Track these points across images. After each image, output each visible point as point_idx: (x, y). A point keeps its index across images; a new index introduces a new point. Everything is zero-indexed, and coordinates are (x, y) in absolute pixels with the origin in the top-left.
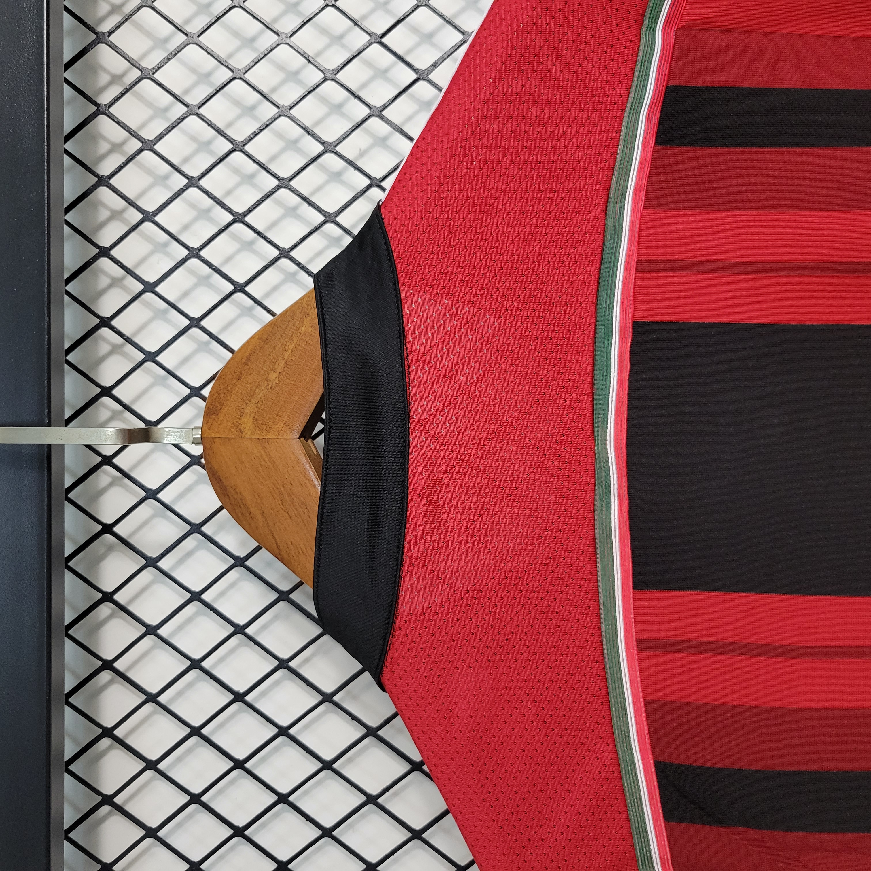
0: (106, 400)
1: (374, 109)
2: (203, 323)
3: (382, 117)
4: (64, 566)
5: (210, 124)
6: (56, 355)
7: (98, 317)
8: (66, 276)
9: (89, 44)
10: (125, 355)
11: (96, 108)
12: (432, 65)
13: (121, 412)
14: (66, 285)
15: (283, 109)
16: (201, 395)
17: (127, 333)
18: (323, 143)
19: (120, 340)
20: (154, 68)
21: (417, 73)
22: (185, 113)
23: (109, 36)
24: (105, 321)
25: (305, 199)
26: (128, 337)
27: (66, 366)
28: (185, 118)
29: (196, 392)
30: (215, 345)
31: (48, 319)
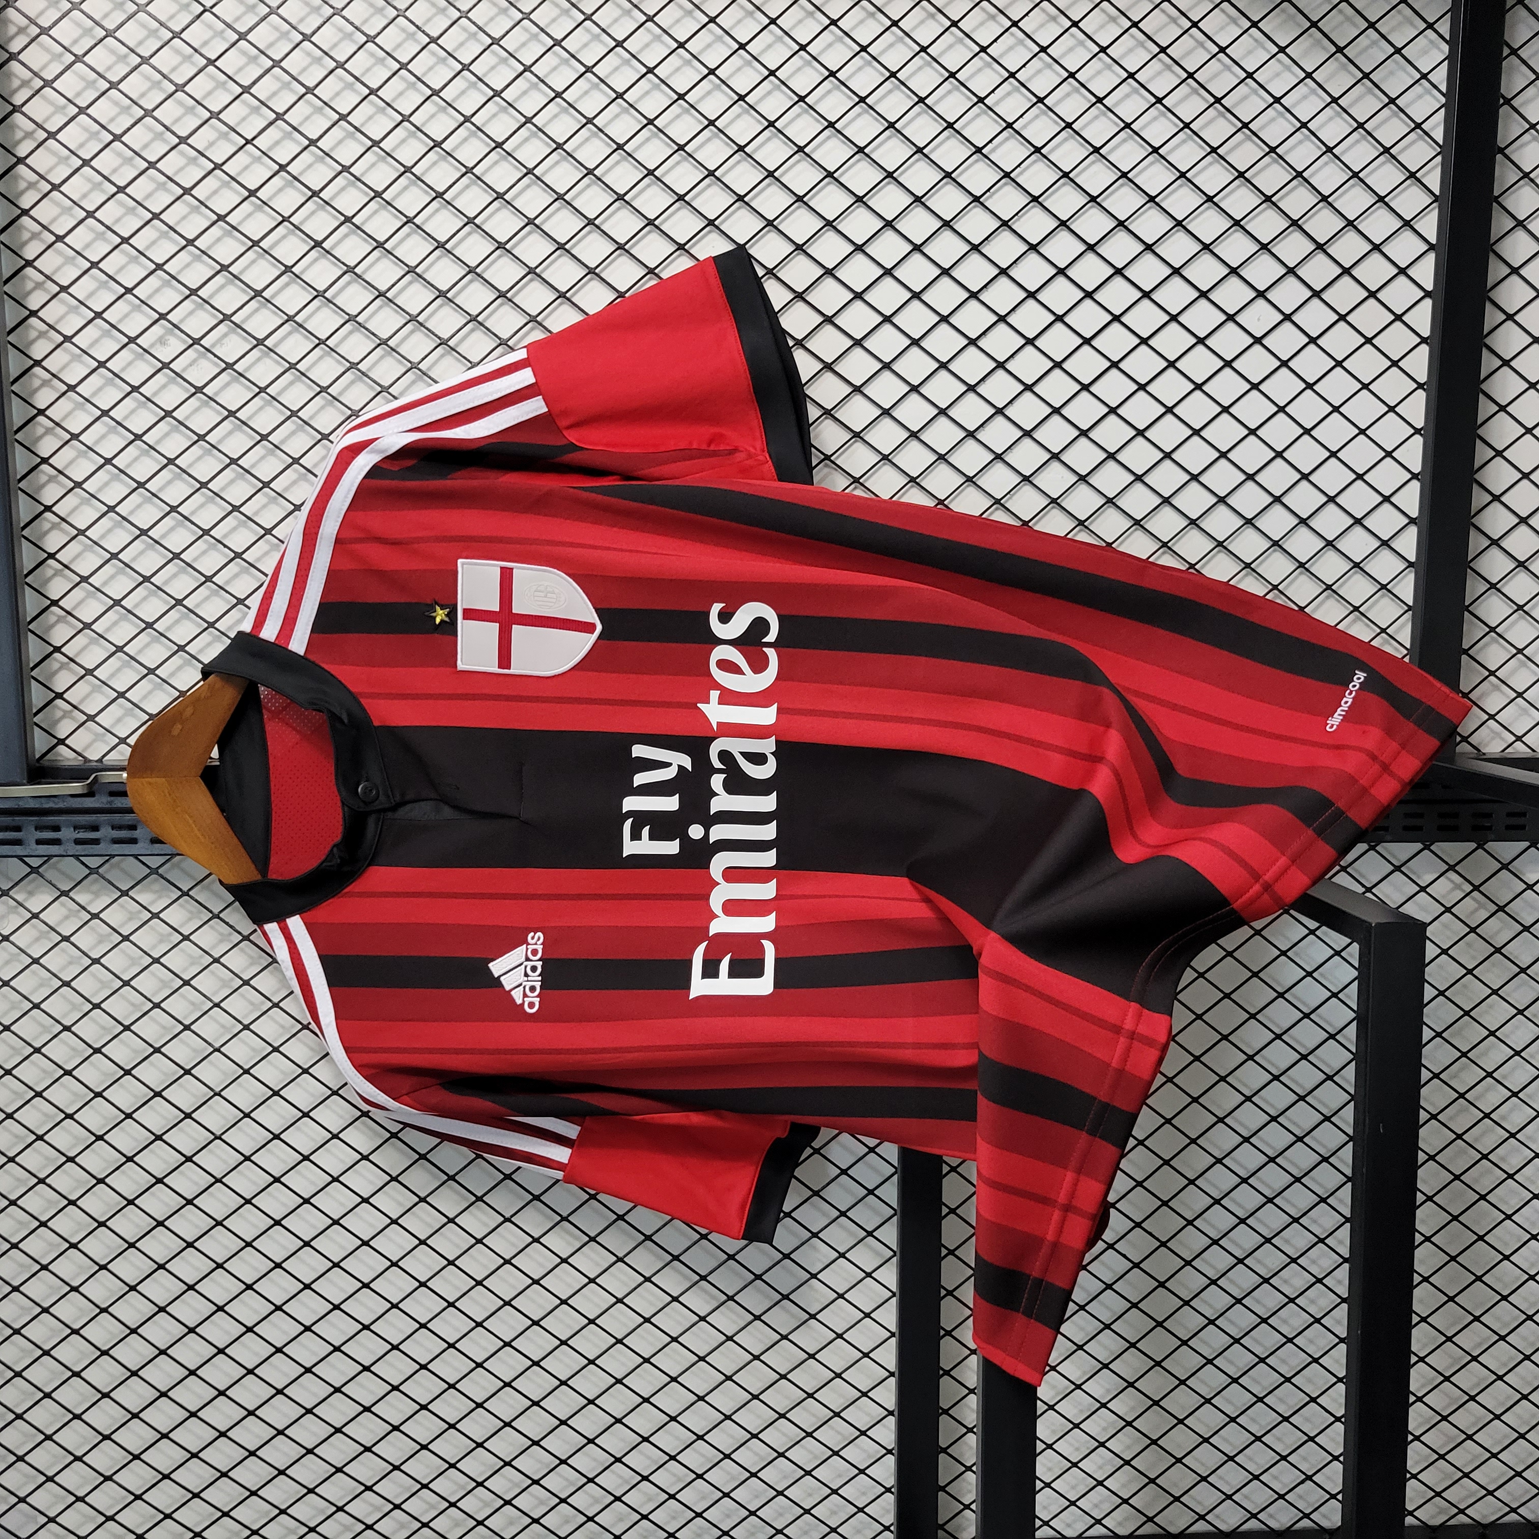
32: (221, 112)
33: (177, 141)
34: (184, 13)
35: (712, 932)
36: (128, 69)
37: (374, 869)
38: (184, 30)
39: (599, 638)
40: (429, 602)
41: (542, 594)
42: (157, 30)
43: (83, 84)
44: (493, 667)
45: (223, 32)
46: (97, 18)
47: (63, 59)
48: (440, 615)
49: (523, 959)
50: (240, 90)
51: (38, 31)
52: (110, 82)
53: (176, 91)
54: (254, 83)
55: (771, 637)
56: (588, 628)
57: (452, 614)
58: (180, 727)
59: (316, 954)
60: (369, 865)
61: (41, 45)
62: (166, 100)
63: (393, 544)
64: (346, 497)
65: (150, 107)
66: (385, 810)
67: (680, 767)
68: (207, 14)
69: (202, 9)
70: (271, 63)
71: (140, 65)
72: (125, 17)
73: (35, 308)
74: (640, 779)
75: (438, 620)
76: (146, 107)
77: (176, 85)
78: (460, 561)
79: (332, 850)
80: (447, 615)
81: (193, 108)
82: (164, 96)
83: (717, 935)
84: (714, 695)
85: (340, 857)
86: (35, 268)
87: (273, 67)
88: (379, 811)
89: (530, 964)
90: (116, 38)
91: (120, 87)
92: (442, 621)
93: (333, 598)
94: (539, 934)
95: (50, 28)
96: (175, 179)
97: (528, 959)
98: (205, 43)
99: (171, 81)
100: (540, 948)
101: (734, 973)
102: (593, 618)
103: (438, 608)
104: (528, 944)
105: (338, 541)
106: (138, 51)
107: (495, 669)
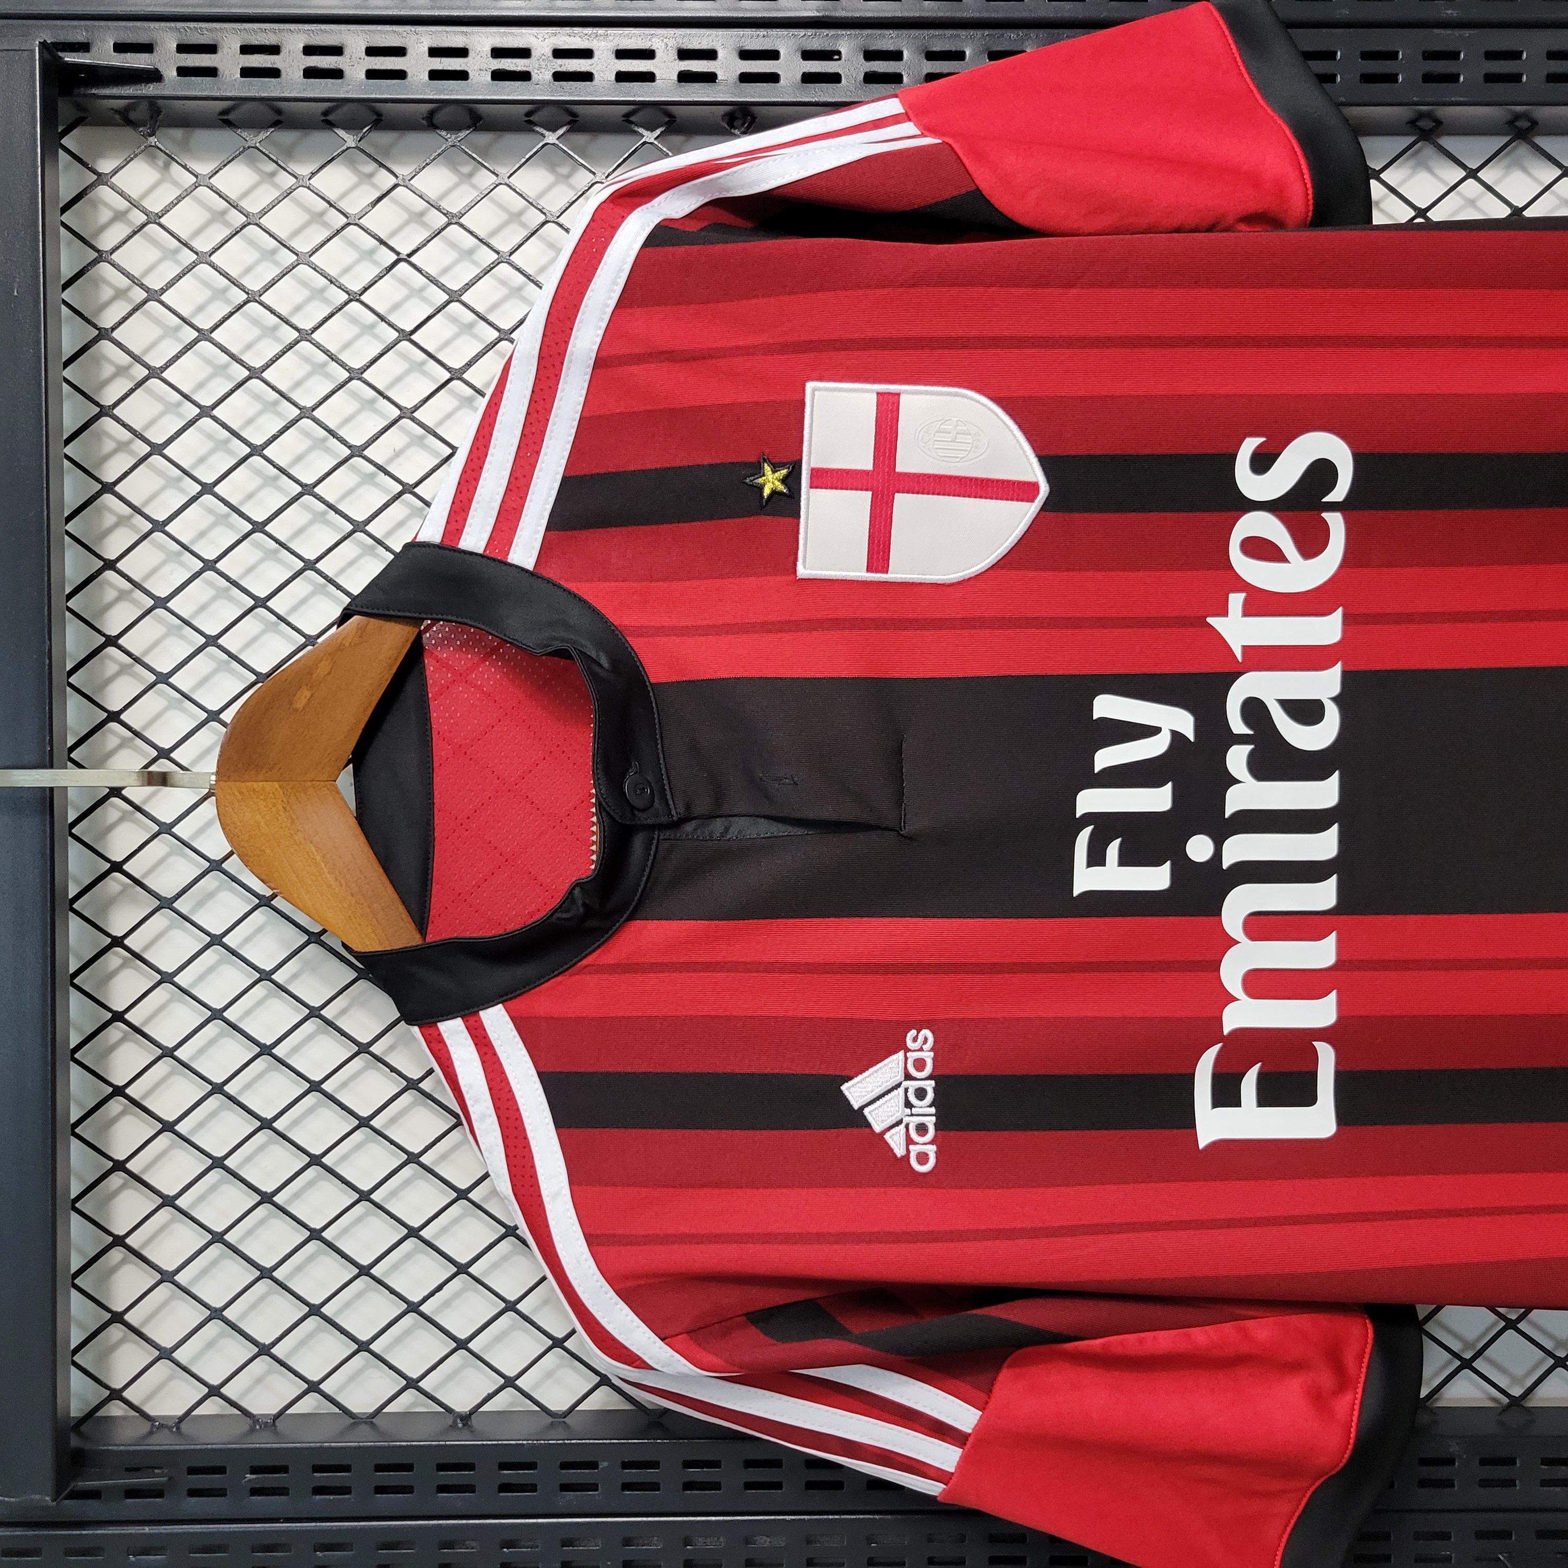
0: (114, 726)
1: (405, 410)
2: (221, 641)
3: (414, 420)
4: (68, 907)
5: (224, 426)
6: (58, 677)
7: (104, 635)
8: (67, 591)
9: (91, 341)
10: (135, 676)
11: (99, 409)
12: (467, 364)
13: (131, 739)
14: (67, 601)
15: (304, 410)
16: (220, 719)
17: (136, 652)
18: (350, 447)
19: (129, 660)
20: (162, 367)
21: (450, 372)
22: (197, 416)
23: (112, 332)
24: (111, 640)
25: (331, 507)
26: (137, 657)
27: (68, 689)
28: (197, 420)
29: (214, 716)
30: (235, 665)
31: (49, 643)
32: (416, 408)
33: (348, 452)
34: (365, 264)
35: (1228, 1026)
36: (278, 348)
37: (636, 925)
38: (366, 289)
39: (1044, 508)
40: (753, 459)
41: (949, 437)
42: (323, 290)
43: (209, 370)
44: (858, 571)
45: (422, 289)
46: (233, 273)
47: (180, 334)
48: (771, 481)
49: (900, 1076)
50: (447, 375)
51: (144, 295)
52: (249, 368)
53: (350, 379)
54: (469, 364)
55: (1339, 493)
56: (1024, 491)
57: (792, 480)
58: (307, 694)
59: (533, 1072)
60: (631, 918)
61: (149, 315)
62: (333, 392)
63: (694, 359)
64: (615, 283)
65: (309, 404)
66: (661, 827)
67: (1176, 735)
68: (403, 265)
69: (394, 257)
70: (496, 334)
71: (297, 342)
72: (276, 271)
73: (115, 708)
74: (1105, 758)
75: (767, 492)
76: (302, 403)
77: (349, 370)
78: (810, 386)
79: (571, 892)
80: (784, 481)
81: (372, 401)
82: (332, 387)
83: (1239, 1033)
84: (1236, 600)
85: (584, 904)
86: (120, 648)
87: (499, 340)
88: (653, 827)
89: (912, 1085)
90: (262, 304)
91: (265, 375)
92: (774, 493)
93: (585, 469)
94: (926, 1032)
95: (163, 291)
96: (340, 507)
97: (908, 1077)
98: (396, 307)
99: (343, 365)
100: (928, 1056)
101: (1266, 1098)
102: (1034, 472)
103: (767, 468)
104: (907, 1050)
105: (602, 363)
106: (294, 320)
107: (862, 574)
